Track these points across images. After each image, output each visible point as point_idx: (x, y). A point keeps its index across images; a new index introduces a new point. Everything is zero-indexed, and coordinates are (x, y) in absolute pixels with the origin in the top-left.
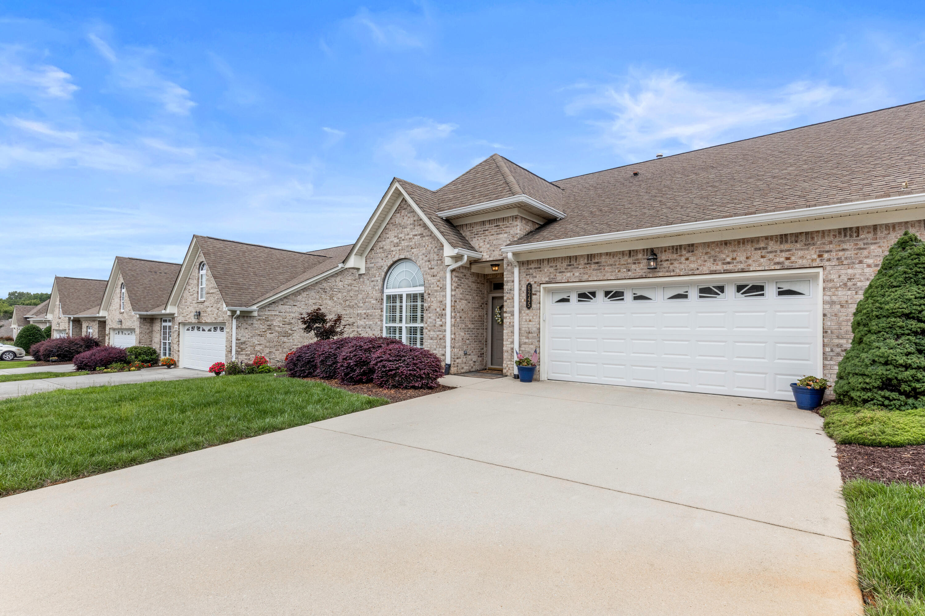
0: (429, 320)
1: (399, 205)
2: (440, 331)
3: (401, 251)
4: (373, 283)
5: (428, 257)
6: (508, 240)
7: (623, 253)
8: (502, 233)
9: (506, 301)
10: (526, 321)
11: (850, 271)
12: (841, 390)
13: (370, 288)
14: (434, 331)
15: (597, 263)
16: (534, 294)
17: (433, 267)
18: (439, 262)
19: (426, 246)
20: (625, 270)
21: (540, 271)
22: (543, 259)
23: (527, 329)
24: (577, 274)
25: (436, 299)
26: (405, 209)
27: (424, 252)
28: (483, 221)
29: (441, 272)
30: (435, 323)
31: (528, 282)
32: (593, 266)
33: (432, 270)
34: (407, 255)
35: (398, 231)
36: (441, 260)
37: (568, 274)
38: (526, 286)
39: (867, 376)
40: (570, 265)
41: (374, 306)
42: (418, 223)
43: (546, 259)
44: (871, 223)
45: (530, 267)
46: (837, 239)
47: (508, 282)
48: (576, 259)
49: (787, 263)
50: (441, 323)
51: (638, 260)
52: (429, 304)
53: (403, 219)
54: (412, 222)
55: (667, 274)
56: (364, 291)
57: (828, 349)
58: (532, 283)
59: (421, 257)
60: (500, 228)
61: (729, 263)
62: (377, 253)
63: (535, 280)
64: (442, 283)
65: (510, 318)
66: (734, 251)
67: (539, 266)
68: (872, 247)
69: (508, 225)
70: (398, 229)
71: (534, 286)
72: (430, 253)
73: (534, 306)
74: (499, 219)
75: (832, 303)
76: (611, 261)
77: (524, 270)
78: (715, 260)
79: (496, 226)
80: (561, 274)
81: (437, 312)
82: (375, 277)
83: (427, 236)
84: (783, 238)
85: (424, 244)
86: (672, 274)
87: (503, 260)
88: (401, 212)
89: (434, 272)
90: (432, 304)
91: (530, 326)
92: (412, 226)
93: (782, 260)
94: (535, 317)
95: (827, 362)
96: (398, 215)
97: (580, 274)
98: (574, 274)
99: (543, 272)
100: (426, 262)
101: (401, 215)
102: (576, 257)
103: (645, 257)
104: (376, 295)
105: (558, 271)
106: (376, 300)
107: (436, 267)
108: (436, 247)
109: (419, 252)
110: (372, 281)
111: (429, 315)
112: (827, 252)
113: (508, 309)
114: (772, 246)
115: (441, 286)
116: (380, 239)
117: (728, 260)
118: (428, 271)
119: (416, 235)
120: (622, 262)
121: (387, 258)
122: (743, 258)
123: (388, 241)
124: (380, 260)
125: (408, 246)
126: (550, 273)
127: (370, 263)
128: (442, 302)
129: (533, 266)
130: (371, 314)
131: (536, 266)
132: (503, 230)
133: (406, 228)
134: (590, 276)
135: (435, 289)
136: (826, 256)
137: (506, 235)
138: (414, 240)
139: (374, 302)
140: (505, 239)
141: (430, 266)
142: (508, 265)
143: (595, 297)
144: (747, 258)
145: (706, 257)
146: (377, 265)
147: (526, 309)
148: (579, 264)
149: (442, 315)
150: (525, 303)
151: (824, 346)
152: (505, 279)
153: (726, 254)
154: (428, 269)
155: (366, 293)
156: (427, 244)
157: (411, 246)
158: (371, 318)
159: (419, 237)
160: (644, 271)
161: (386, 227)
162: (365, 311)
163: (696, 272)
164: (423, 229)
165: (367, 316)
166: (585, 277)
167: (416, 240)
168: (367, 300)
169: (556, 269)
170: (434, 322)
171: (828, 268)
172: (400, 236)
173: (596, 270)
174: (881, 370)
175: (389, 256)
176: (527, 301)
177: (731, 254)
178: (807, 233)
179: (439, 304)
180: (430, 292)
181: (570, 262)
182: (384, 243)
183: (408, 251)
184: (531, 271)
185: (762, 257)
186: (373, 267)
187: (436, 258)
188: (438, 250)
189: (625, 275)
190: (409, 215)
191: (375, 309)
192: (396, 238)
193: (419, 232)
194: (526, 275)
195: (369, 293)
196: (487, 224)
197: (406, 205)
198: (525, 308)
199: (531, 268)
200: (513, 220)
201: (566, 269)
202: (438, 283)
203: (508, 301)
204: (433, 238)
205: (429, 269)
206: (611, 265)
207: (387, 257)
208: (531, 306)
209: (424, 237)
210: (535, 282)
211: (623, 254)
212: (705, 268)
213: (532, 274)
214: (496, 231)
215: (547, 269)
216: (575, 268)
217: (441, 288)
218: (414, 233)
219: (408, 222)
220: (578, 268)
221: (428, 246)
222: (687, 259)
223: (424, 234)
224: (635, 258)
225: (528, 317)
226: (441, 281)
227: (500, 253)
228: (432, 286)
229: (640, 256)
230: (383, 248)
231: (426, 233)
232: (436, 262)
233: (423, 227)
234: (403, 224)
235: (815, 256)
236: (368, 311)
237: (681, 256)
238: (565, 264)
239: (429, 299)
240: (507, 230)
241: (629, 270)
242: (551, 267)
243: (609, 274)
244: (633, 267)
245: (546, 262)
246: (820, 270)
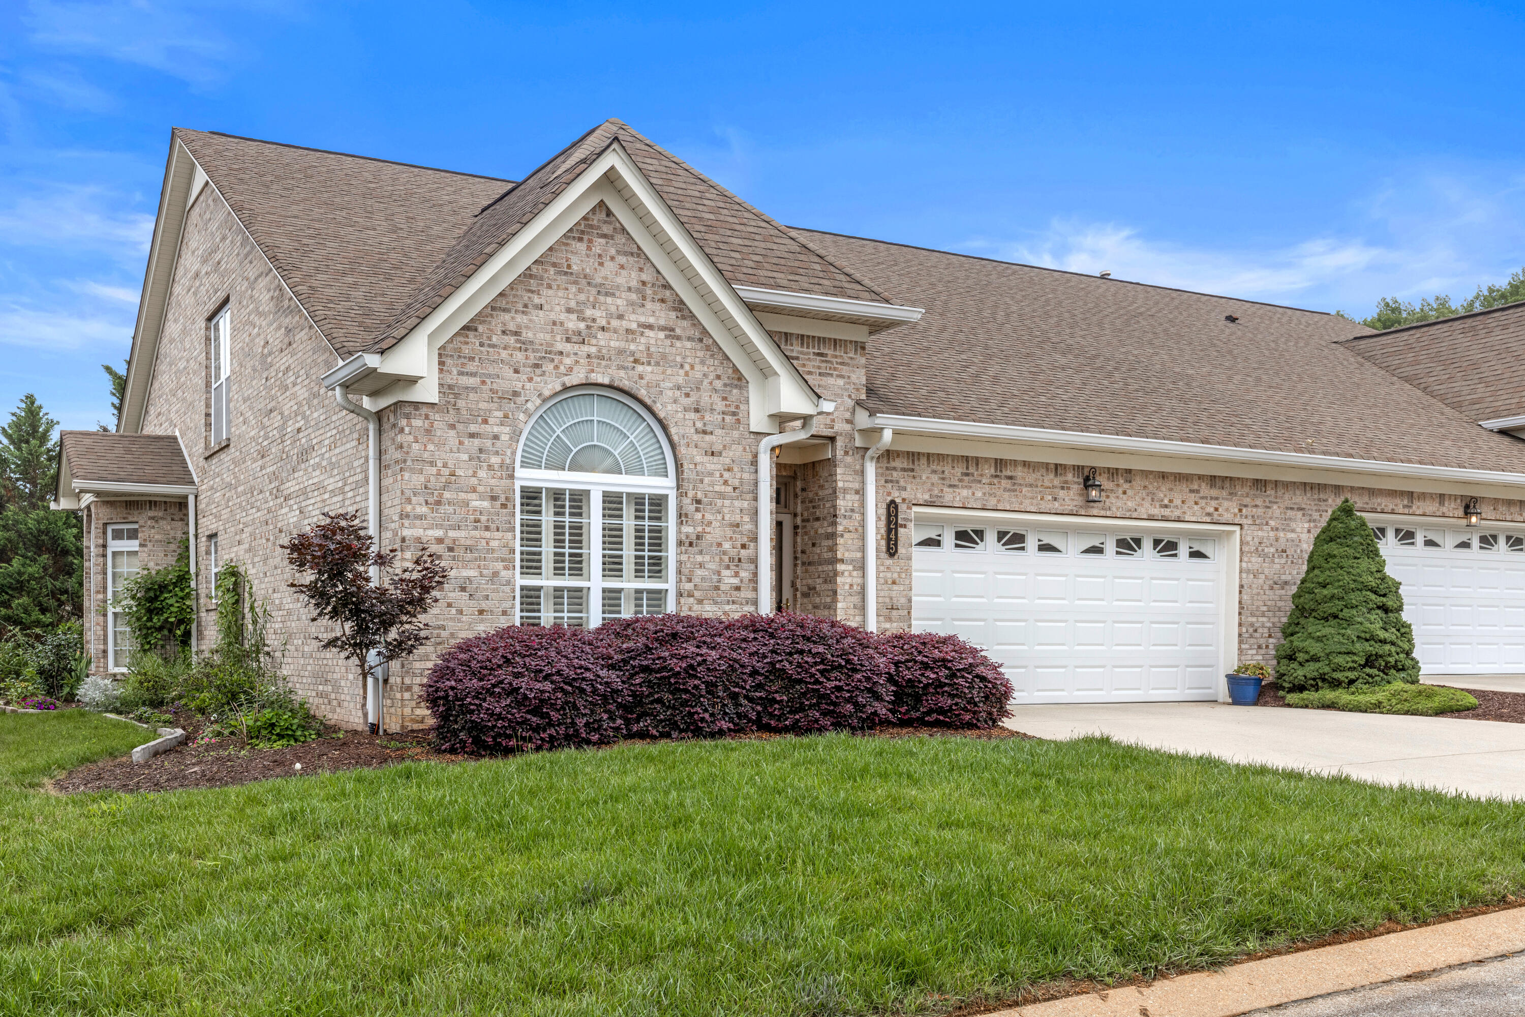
0: (699, 572)
1: (585, 218)
2: (733, 602)
3: (595, 361)
4: (476, 442)
5: (692, 399)
6: (846, 394)
7: (1046, 466)
8: (831, 375)
9: (842, 536)
10: (886, 582)
11: (1260, 533)
12: (1316, 674)
13: (465, 457)
14: (716, 603)
15: (1010, 478)
16: (901, 526)
17: (709, 428)
18: (728, 418)
19: (687, 367)
20: (1050, 497)
21: (914, 477)
22: (919, 453)
23: (887, 600)
24: (979, 494)
25: (719, 517)
26: (604, 236)
27: (680, 380)
28: (786, 334)
29: (734, 447)
30: (719, 581)
31: (889, 499)
32: (1005, 483)
33: (707, 438)
34: (624, 380)
35: (582, 297)
36: (734, 414)
37: (965, 492)
38: (884, 506)
39: (1354, 654)
40: (967, 475)
41: (483, 518)
42: (655, 293)
43: (923, 454)
44: (1274, 478)
45: (893, 464)
46: (1252, 492)
47: (845, 491)
48: (977, 465)
49: (1216, 517)
50: (736, 581)
51: (1066, 482)
52: (700, 529)
53: (601, 264)
54: (634, 284)
55: (1103, 513)
56: (432, 464)
57: (1244, 630)
58: (898, 500)
59: (670, 393)
60: (826, 361)
61: (1166, 506)
62: (494, 346)
63: (904, 494)
64: (738, 475)
65: (850, 575)
66: (1171, 490)
67: (911, 466)
68: (1275, 507)
69: (847, 361)
70: (580, 291)
71: (902, 508)
72: (698, 389)
73: (901, 550)
74: (824, 338)
75: (1248, 571)
76: (1031, 477)
77: (880, 471)
78: (1153, 500)
79: (819, 354)
80: (951, 490)
81: (725, 553)
82: (485, 422)
83: (689, 339)
84: (1213, 480)
85: (679, 359)
86: (1108, 513)
87: (832, 439)
88: (590, 241)
89: (712, 444)
90: (708, 529)
91: (894, 594)
92: (634, 296)
93: (1211, 510)
94: (903, 575)
95: (1243, 646)
96: (581, 247)
97: (984, 494)
98: (973, 494)
99: (918, 480)
100: (685, 410)
101: (589, 248)
102: (977, 461)
103: (1076, 480)
104: (493, 482)
105: (947, 482)
106: (494, 498)
107: (719, 432)
108: (718, 377)
109: (662, 377)
110: (472, 436)
111: (699, 558)
112: (1246, 506)
113: (847, 555)
114: (1205, 490)
115: (736, 483)
116: (503, 303)
117: (1166, 502)
118: (696, 437)
119: (650, 327)
120: (1047, 484)
121: (538, 371)
122: (1178, 502)
123: (539, 317)
124: (508, 372)
125: (621, 352)
126: (933, 484)
127: (461, 373)
128: (738, 525)
129: (898, 463)
130: (469, 542)
131: (905, 465)
132: (835, 369)
133: (613, 295)
134: (999, 501)
135: (717, 488)
136: (1244, 510)
137: (841, 382)
138: (643, 340)
139: (486, 504)
140: (840, 392)
141: (699, 425)
142: (846, 453)
143: (982, 540)
144: (1183, 502)
145: (1144, 493)
146: (495, 386)
147: (886, 556)
148: (982, 475)
149: (740, 560)
150: (883, 543)
151: (1240, 625)
152: (840, 484)
153: (1163, 492)
154: (693, 430)
155: (446, 472)
156: (689, 360)
157: (633, 354)
158: (469, 556)
159: (662, 335)
160: (1075, 503)
161: (529, 268)
162: (439, 533)
163: (1135, 515)
164: (673, 315)
165: (451, 549)
166: (992, 502)
167: (652, 342)
168: (447, 495)
169: (943, 479)
170: (715, 577)
171: (1246, 527)
172: (589, 313)
173: (1009, 490)
174: (1368, 647)
175: (549, 367)
176: (889, 540)
177: (1168, 493)
178: (1231, 478)
179: (729, 532)
180: (700, 495)
181: (967, 468)
182: (520, 318)
183: (624, 368)
184: (895, 474)
185: (1196, 503)
186: (474, 389)
187: (720, 406)
188: (725, 385)
189: (1050, 506)
190: (622, 259)
191: (487, 528)
192: (574, 317)
193: (662, 322)
194: (886, 481)
195: (459, 472)
196: (795, 342)
197: (611, 227)
198: (884, 555)
199: (895, 469)
200: (856, 350)
201: (960, 480)
202: (726, 475)
203: (846, 535)
204: (708, 348)
205: (697, 431)
206: (1031, 485)
207: (537, 366)
208: (896, 551)
209: (678, 338)
210: (904, 500)
211: (1047, 469)
212: (1143, 510)
213: (898, 482)
214: (819, 368)
215: (925, 472)
216: (975, 481)
217: (735, 489)
218: (642, 319)
219: (620, 280)
220: (980, 482)
221: (692, 367)
222: (1125, 493)
223: (678, 331)
224: (1063, 478)
225: (889, 575)
226: (736, 469)
227: (828, 422)
228: (706, 480)
229: (1070, 476)
230: (516, 333)
231: (682, 327)
232: (720, 417)
233: (675, 309)
234: (599, 280)
235: (1236, 511)
236: (451, 534)
237: (1118, 485)
238: (959, 470)
239: (699, 516)
240: (845, 370)
241: (1055, 499)
242: (934, 472)
243: (1027, 501)
244: (1062, 494)
245: (924, 461)
246: (1237, 528)
